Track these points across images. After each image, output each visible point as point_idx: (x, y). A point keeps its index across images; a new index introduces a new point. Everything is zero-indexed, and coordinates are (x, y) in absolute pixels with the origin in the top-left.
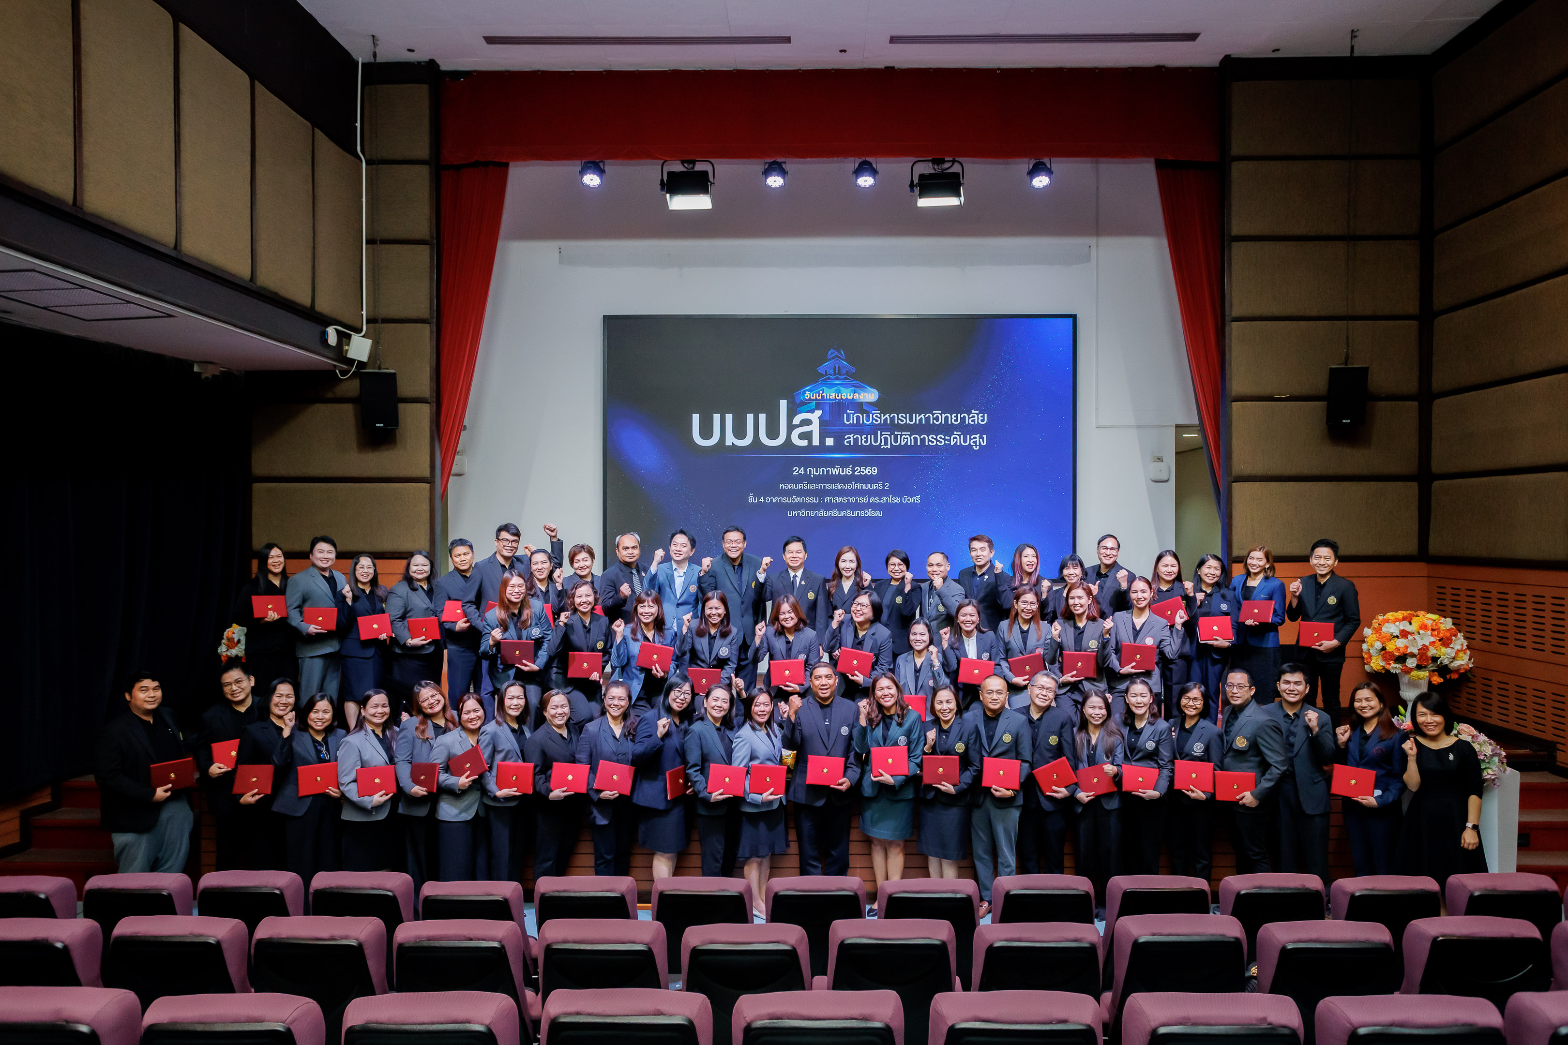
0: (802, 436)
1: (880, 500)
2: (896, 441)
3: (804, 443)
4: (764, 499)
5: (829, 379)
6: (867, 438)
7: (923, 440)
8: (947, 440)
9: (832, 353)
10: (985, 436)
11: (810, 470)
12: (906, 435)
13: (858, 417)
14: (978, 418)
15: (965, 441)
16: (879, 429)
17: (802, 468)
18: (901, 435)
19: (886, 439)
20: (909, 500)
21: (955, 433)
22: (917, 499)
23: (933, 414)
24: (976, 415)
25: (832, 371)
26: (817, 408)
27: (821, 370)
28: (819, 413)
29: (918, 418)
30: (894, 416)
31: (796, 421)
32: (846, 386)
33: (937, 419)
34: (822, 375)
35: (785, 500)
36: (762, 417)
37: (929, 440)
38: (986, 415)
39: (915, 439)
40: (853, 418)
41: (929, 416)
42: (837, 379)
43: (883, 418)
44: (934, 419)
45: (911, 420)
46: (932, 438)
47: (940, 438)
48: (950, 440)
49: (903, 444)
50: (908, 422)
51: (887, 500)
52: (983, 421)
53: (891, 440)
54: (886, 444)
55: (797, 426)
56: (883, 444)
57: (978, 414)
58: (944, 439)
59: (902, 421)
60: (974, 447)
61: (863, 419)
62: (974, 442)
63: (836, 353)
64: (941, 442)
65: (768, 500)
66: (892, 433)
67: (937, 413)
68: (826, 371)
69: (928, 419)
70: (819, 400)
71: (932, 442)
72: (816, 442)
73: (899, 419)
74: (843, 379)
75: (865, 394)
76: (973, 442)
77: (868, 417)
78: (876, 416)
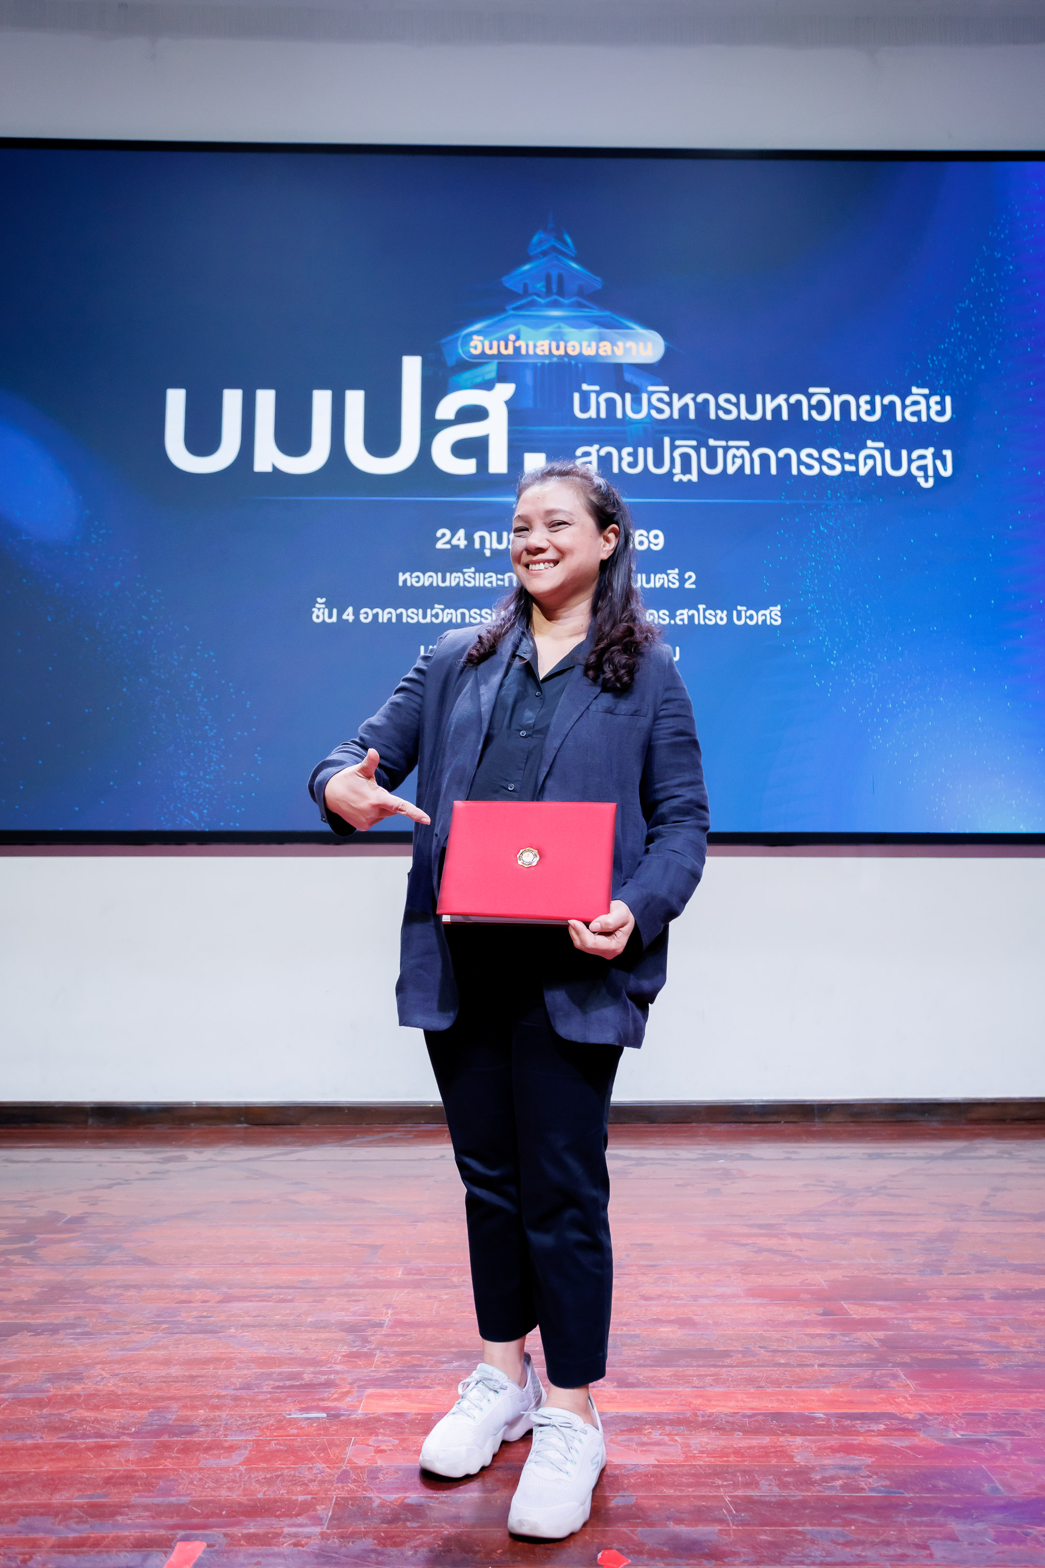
0: (461, 449)
1: (672, 616)
2: (712, 463)
3: (467, 467)
4: (356, 614)
5: (532, 304)
6: (634, 455)
7: (784, 463)
8: (850, 462)
9: (540, 242)
10: (948, 453)
11: (482, 539)
12: (738, 448)
13: (611, 403)
14: (928, 408)
15: (896, 465)
16: (666, 433)
17: (461, 533)
18: (726, 449)
19: (685, 458)
20: (751, 618)
21: (869, 443)
22: (773, 615)
23: (809, 396)
24: (922, 400)
25: (540, 286)
26: (502, 378)
27: (511, 281)
28: (506, 390)
29: (770, 406)
30: (706, 401)
31: (446, 409)
32: (578, 323)
33: (820, 407)
34: (513, 296)
35: (412, 616)
36: (355, 400)
37: (800, 462)
38: (948, 399)
39: (764, 458)
40: (598, 404)
41: (799, 402)
42: (555, 305)
43: (677, 404)
44: (811, 407)
45: (751, 409)
46: (810, 456)
47: (831, 456)
48: (855, 463)
49: (731, 470)
50: (744, 415)
51: (691, 618)
52: (941, 413)
53: (699, 460)
54: (686, 469)
55: (447, 424)
56: (677, 469)
57: (927, 397)
58: (842, 461)
59: (728, 412)
60: (921, 481)
61: (624, 406)
62: (923, 468)
63: (553, 242)
64: (832, 467)
65: (366, 615)
66: (702, 443)
67: (820, 393)
68: (526, 286)
69: (795, 409)
70: (508, 356)
71: (810, 467)
72: (498, 463)
73: (718, 407)
74: (572, 306)
75: (630, 344)
76: (920, 468)
77: (637, 401)
78: (660, 400)
